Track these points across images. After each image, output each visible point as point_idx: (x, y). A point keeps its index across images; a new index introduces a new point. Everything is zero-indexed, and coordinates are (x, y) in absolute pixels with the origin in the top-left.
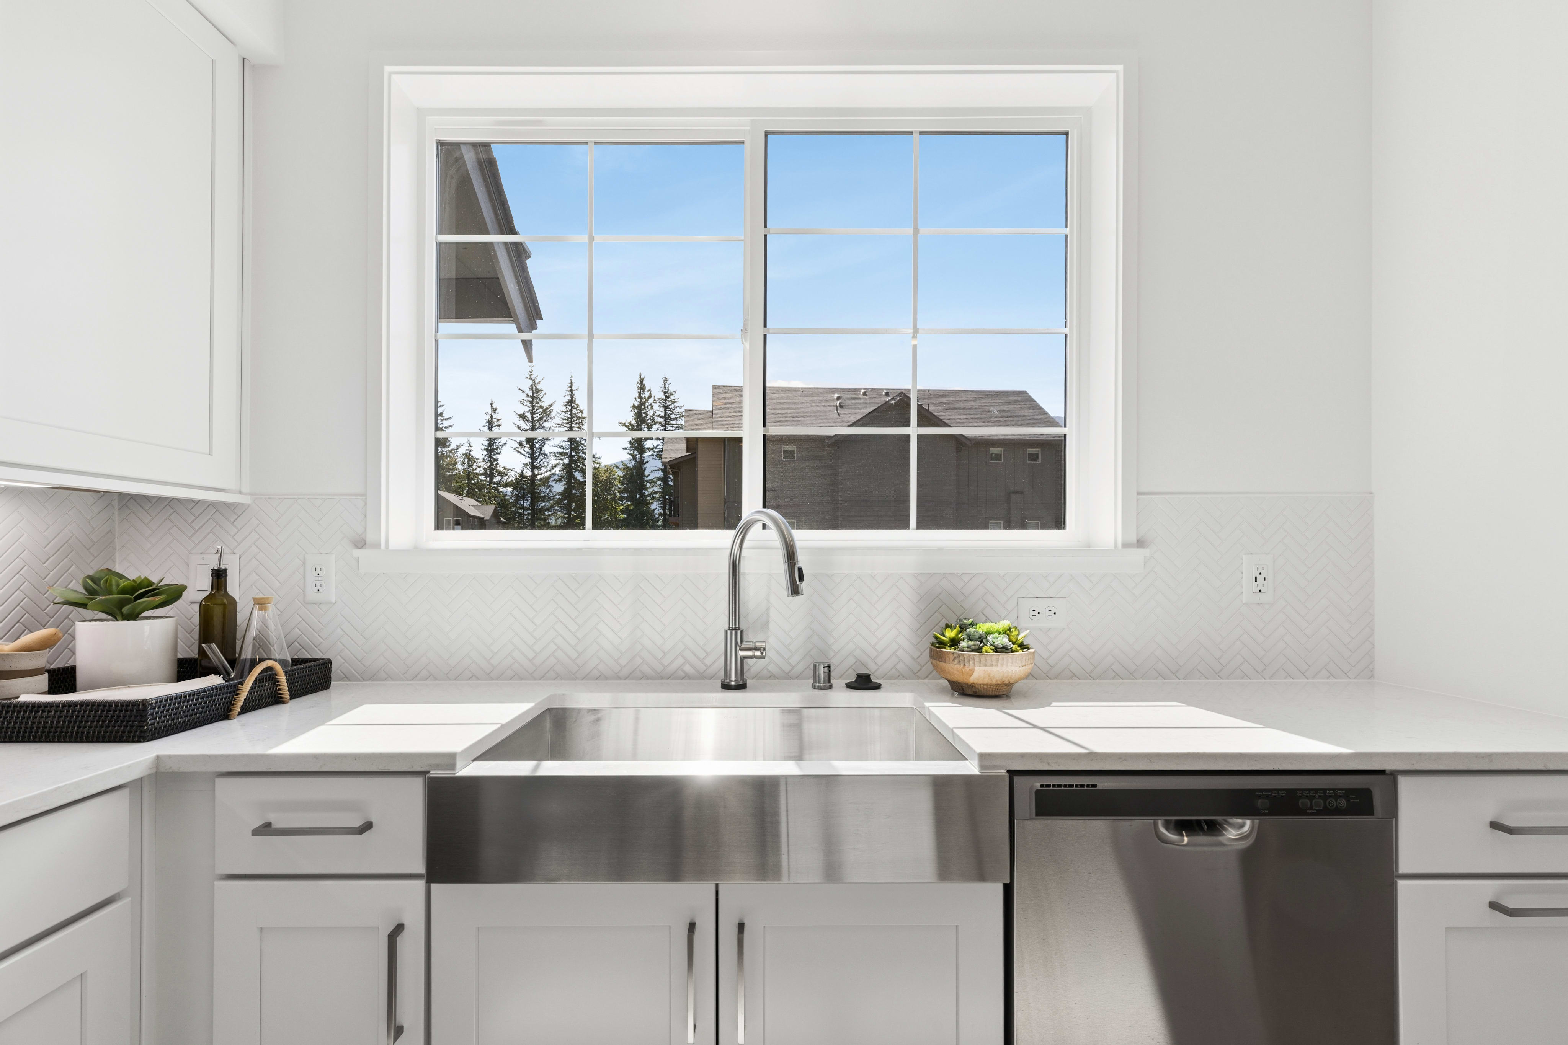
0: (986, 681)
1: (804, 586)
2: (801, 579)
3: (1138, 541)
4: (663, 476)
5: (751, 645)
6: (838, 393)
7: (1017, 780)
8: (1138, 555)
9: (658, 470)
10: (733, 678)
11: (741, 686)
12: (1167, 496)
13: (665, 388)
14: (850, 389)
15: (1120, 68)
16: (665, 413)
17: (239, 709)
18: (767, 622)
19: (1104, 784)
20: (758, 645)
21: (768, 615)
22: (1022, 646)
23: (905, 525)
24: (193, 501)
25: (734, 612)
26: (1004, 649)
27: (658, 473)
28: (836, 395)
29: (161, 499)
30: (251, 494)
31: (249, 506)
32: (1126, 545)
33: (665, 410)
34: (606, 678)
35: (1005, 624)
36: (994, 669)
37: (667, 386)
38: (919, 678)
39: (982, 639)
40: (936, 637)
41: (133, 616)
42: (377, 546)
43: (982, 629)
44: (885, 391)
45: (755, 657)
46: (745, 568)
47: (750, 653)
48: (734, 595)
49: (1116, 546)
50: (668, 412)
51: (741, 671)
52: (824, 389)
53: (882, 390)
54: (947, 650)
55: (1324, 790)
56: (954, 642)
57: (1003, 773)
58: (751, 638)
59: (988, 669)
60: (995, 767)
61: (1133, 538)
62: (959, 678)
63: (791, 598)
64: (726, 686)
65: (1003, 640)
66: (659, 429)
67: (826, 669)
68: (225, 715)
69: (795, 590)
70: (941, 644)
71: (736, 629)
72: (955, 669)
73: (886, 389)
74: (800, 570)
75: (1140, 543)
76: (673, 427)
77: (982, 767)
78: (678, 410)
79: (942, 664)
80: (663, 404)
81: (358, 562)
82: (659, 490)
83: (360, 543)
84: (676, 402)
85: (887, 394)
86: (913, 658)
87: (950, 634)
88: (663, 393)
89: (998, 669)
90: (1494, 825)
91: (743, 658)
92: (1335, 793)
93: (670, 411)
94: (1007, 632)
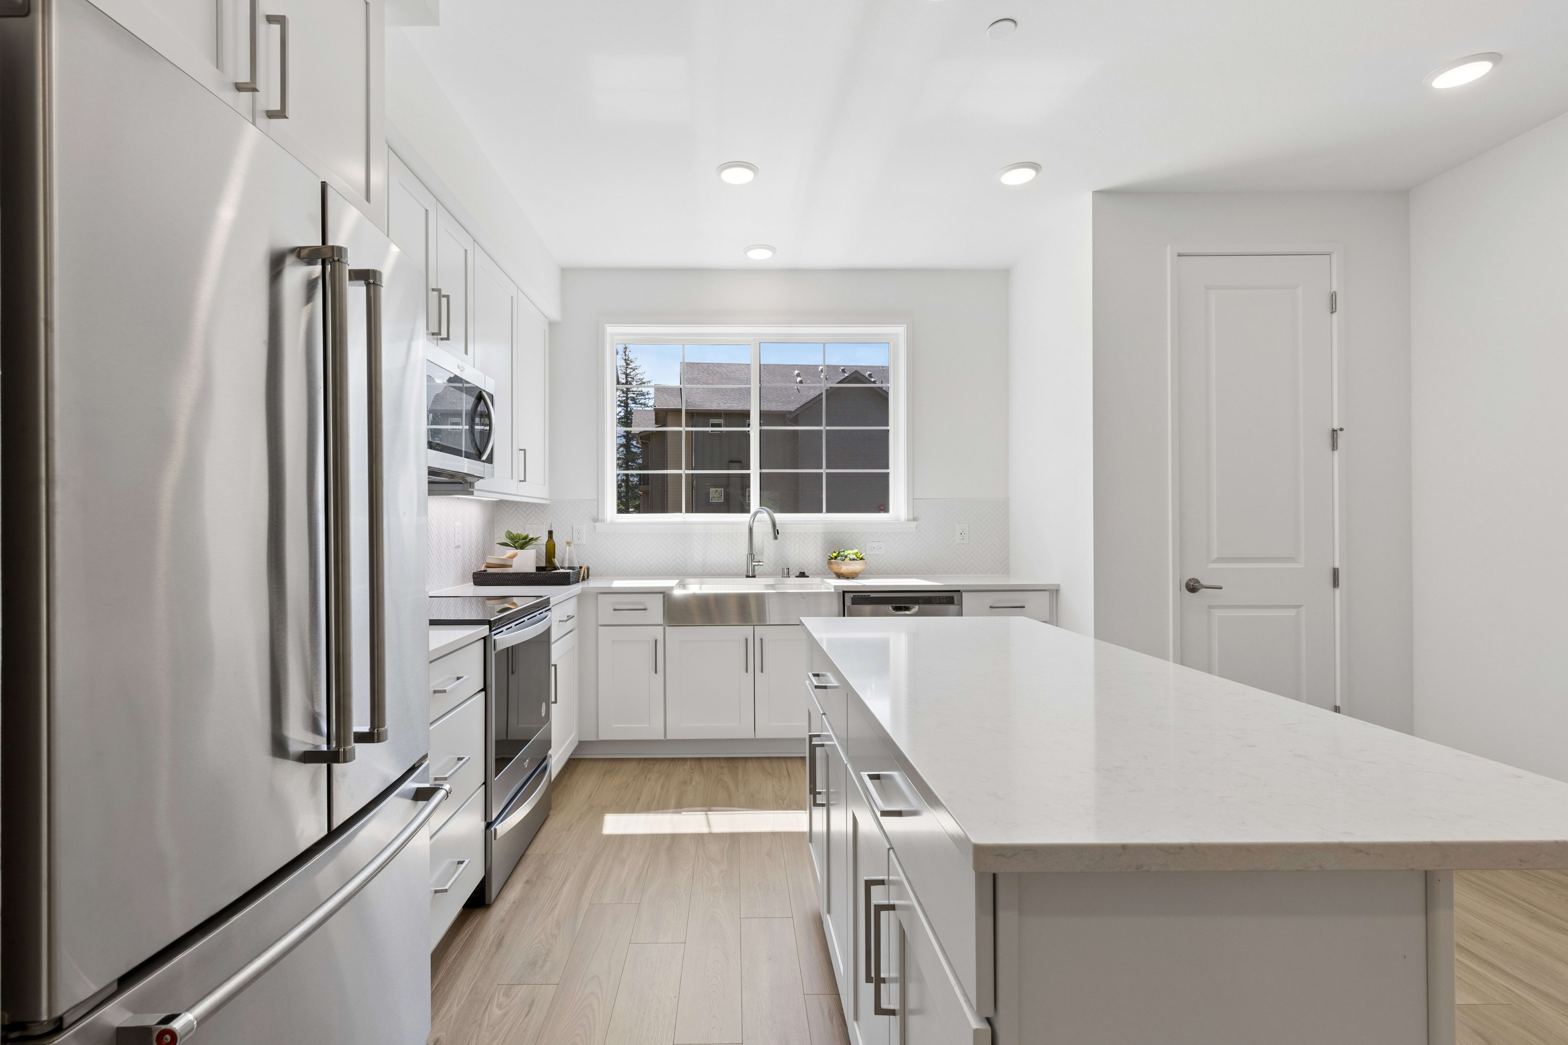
0: (847, 571)
1: (779, 536)
2: (778, 534)
3: (914, 518)
4: (625, 443)
5: (758, 561)
6: (798, 371)
7: (846, 594)
8: (914, 524)
9: (620, 437)
10: (751, 573)
11: (754, 576)
12: (925, 500)
13: (626, 355)
14: (809, 366)
15: (905, 325)
16: (626, 379)
17: (581, 580)
18: (763, 553)
19: (872, 595)
20: (760, 560)
21: (763, 549)
22: (862, 559)
23: (820, 511)
24: (526, 503)
25: (751, 547)
26: (854, 559)
27: (621, 440)
28: (797, 372)
29: (513, 502)
30: (549, 500)
31: (549, 505)
32: (908, 520)
33: (626, 378)
34: (697, 575)
35: (856, 551)
36: (849, 567)
37: (627, 354)
38: (825, 575)
39: (846, 557)
40: (830, 556)
41: (523, 549)
42: (603, 521)
43: (846, 553)
44: (842, 368)
45: (759, 565)
46: (755, 530)
47: (757, 564)
48: (751, 541)
49: (905, 521)
50: (629, 379)
51: (753, 570)
52: (785, 366)
53: (839, 366)
54: (833, 560)
55: (940, 597)
56: (836, 558)
57: (842, 591)
58: (757, 558)
59: (847, 567)
60: (839, 590)
61: (911, 517)
62: (837, 571)
63: (774, 541)
64: (748, 576)
65: (854, 557)
66: (621, 396)
67: (787, 570)
68: (578, 582)
69: (776, 538)
70: (832, 558)
71: (751, 554)
72: (835, 567)
73: (843, 366)
74: (777, 530)
75: (915, 519)
76: (634, 394)
77: (835, 590)
78: (639, 376)
79: (831, 566)
80: (624, 371)
81: (595, 528)
82: (621, 457)
83: (596, 520)
84: (636, 369)
85: (844, 371)
86: (822, 566)
87: (835, 555)
88: (623, 361)
89: (851, 566)
90: (991, 607)
91: (754, 566)
92: (943, 598)
93: (631, 378)
94: (856, 554)
